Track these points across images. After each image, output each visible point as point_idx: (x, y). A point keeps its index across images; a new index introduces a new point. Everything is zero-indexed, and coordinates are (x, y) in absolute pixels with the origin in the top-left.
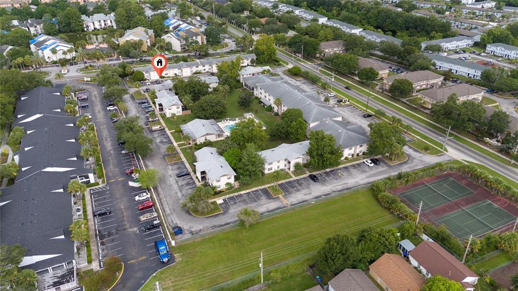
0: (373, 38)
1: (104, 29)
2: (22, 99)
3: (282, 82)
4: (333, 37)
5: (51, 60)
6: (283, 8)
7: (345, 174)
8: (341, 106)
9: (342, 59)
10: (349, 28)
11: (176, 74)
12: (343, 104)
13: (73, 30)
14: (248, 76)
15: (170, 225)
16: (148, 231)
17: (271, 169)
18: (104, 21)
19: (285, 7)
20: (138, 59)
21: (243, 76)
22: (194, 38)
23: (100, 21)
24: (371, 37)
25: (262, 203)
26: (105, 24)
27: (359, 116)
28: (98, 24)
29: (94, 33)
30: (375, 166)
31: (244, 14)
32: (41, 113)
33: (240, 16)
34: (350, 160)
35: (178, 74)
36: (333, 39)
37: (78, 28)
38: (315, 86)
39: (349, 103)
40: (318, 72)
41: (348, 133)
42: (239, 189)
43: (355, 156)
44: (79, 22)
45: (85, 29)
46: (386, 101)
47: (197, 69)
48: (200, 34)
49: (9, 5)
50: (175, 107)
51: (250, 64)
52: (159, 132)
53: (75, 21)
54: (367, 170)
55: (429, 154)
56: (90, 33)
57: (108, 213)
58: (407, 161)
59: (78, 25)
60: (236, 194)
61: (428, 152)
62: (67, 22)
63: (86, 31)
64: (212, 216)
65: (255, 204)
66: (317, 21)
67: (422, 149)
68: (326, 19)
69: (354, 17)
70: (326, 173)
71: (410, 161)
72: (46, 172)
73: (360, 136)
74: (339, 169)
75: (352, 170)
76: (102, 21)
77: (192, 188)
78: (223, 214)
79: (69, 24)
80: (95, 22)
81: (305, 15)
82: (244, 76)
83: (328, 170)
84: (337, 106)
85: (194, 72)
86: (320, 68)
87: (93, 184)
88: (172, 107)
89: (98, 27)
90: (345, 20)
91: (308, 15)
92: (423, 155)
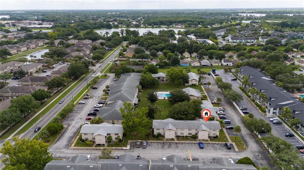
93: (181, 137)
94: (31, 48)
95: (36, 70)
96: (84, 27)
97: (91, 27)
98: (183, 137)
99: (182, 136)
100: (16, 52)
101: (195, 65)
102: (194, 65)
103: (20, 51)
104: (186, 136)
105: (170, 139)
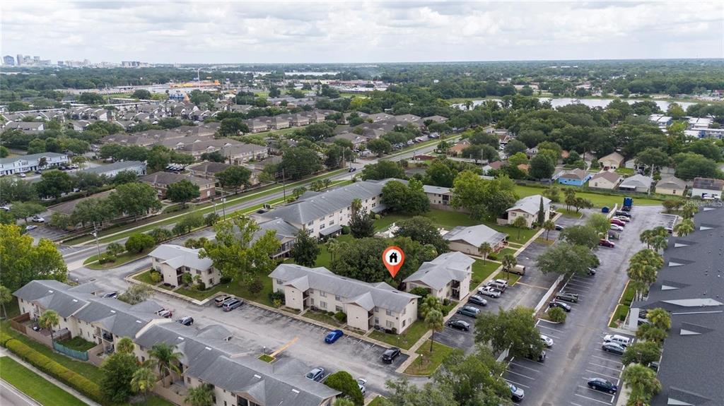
93: (321, 311)
94: (299, 124)
95: (250, 158)
96: (446, 93)
97: (462, 93)
98: (325, 312)
99: (323, 309)
100: (266, 129)
101: (598, 186)
102: (596, 185)
103: (275, 128)
104: (332, 314)
105: (293, 309)
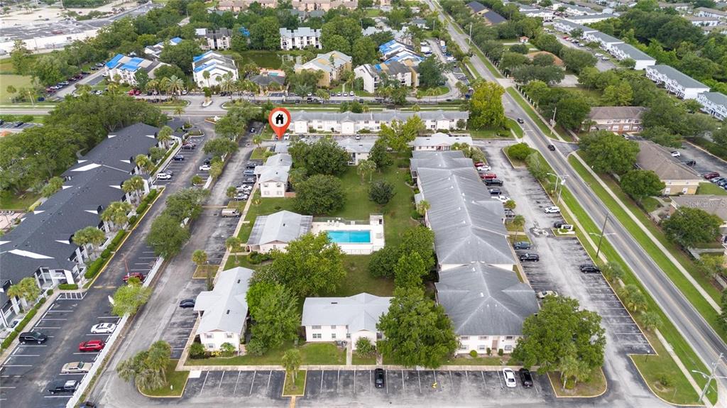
0: (719, 109)
1: (306, 49)
2: (110, 137)
3: (454, 173)
4: (630, 99)
5: (204, 86)
6: (589, 36)
7: (446, 388)
8: (553, 237)
9: (602, 145)
10: (681, 84)
11: (332, 129)
12: (561, 233)
13: (265, 46)
14: (430, 149)
15: (92, 393)
16: (53, 395)
17: (320, 336)
18: (308, 38)
19: (593, 36)
20: (306, 98)
21: (420, 148)
22: (399, 75)
23: (302, 38)
24: (715, 107)
25: (255, 401)
26: (308, 42)
27: (573, 265)
28: (300, 41)
29: (292, 52)
30: (521, 389)
31: (520, 42)
32: (100, 163)
33: (502, 46)
34: (481, 359)
35: (335, 129)
36: (630, 102)
37: (271, 45)
38: (537, 186)
39: (573, 233)
40: (566, 159)
41: (492, 304)
42: (242, 360)
43: (495, 354)
44: (274, 36)
45: (282, 47)
46: (655, 246)
47: (367, 125)
48: (412, 69)
49: (229, 8)
50: (274, 184)
51: (455, 128)
52: (230, 219)
53: (268, 36)
54: (498, 391)
55: (663, 396)
56: (287, 53)
57: (39, 342)
58: (600, 398)
59: (273, 42)
60: (229, 368)
61: (665, 390)
62: (260, 35)
63: (282, 50)
64: (159, 399)
65: (242, 398)
66: (633, 64)
67: (653, 380)
68: (653, 62)
69: (706, 64)
70: (412, 375)
71: (604, 401)
72: (13, 254)
73: (516, 315)
74: (442, 373)
75: (466, 383)
76: (305, 38)
77: (180, 334)
78: (179, 401)
79: (262, 39)
80: (296, 39)
81: (619, 52)
82: (423, 149)
83: (419, 368)
84: (547, 234)
85: (361, 129)
86: (574, 153)
87: (71, 285)
88: (270, 183)
89: (298, 45)
90: (685, 67)
91: (623, 52)
92: (645, 393)
